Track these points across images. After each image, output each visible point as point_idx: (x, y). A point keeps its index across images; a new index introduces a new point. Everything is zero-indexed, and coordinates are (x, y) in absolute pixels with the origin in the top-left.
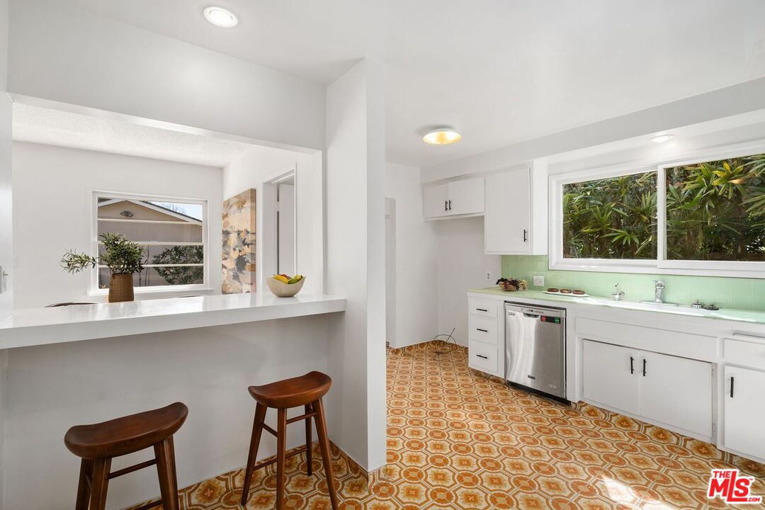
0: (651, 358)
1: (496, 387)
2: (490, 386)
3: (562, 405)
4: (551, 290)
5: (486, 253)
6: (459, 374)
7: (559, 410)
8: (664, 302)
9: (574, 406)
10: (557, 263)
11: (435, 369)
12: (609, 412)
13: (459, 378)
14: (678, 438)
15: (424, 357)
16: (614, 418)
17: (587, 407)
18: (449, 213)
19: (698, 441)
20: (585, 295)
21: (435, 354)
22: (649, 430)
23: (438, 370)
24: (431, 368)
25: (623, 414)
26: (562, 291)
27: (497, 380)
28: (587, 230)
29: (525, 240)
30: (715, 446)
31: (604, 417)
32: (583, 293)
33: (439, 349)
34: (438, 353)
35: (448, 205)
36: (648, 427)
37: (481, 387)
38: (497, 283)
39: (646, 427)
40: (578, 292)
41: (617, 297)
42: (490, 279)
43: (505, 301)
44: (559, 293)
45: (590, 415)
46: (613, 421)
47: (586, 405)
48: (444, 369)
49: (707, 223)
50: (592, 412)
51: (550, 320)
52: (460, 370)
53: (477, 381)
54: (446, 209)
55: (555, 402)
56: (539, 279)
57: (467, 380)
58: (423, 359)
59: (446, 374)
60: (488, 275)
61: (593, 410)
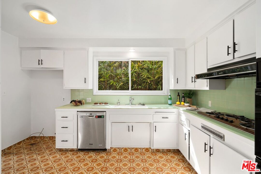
0: (134, 125)
1: (73, 154)
2: (69, 154)
3: (104, 152)
4: (96, 104)
5: (64, 88)
6: (50, 154)
7: (103, 154)
8: (132, 104)
9: (108, 150)
10: (96, 92)
11: (33, 156)
12: (120, 148)
13: (51, 157)
14: (141, 149)
15: (22, 151)
16: (122, 150)
17: (113, 149)
18: (41, 66)
19: (146, 148)
20: (108, 104)
21: (30, 146)
22: (133, 150)
23: (35, 157)
24: (30, 157)
25: (125, 147)
26: (100, 104)
27: (72, 150)
28: (102, 80)
29: (85, 82)
30: (150, 148)
31: (119, 151)
32: (107, 104)
33: (32, 142)
34: (32, 144)
35: (40, 62)
36: (133, 149)
37: (65, 157)
38: (71, 103)
39: (132, 149)
40: (106, 103)
41: (118, 104)
42: (64, 101)
43: (77, 111)
44: (99, 104)
45: (115, 152)
46: (122, 151)
47: (113, 148)
48: (39, 154)
49: (133, 79)
50: (115, 150)
51: (100, 117)
52: (49, 151)
53: (62, 154)
54: (39, 64)
55: (101, 151)
56: (89, 100)
57: (56, 156)
58: (22, 153)
59: (41, 158)
60: (64, 99)
61: (115, 149)
